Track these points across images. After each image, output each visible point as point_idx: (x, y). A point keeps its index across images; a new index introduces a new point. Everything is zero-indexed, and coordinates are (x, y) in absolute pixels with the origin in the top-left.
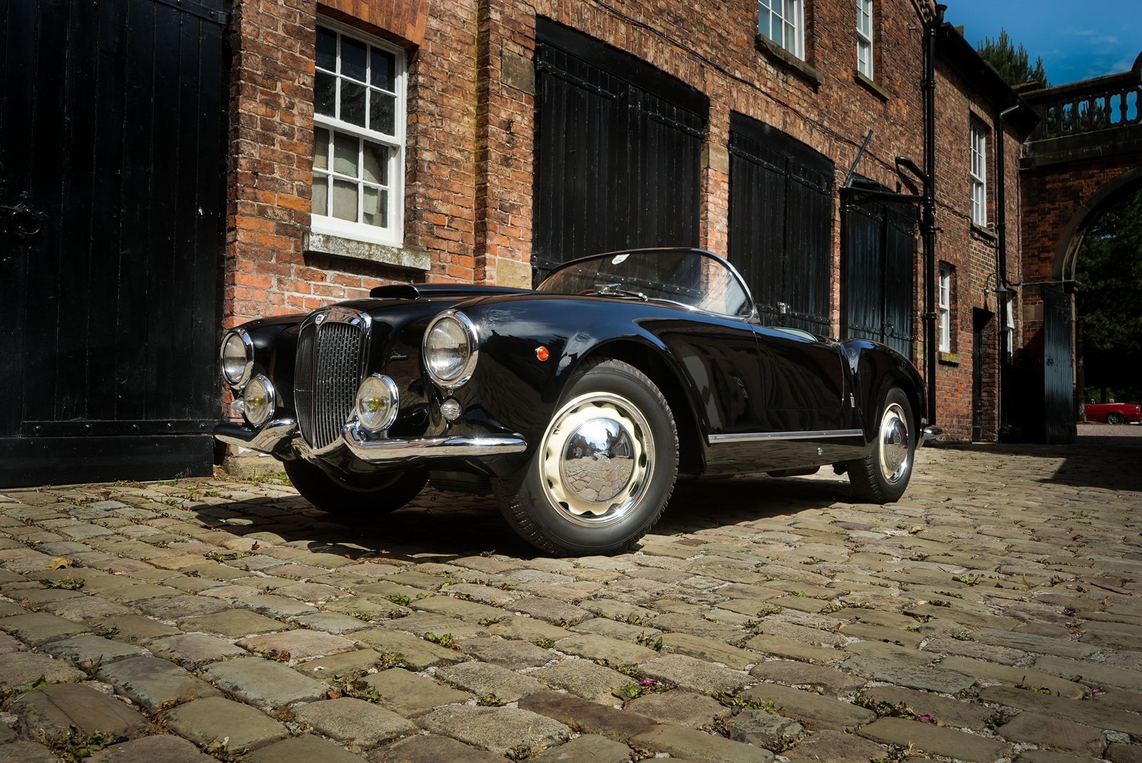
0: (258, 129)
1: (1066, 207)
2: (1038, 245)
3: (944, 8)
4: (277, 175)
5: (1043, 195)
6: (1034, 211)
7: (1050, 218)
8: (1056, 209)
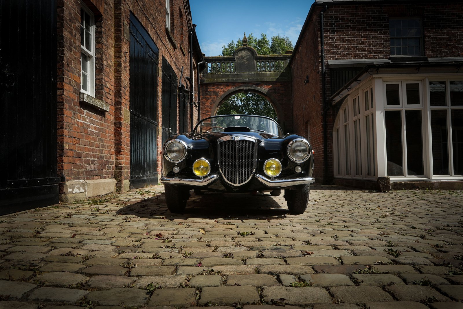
0: (68, 44)
1: (214, 98)
2: (206, 110)
3: (196, 26)
4: (73, 66)
5: (207, 93)
6: (204, 98)
7: (209, 101)
8: (211, 98)
